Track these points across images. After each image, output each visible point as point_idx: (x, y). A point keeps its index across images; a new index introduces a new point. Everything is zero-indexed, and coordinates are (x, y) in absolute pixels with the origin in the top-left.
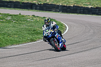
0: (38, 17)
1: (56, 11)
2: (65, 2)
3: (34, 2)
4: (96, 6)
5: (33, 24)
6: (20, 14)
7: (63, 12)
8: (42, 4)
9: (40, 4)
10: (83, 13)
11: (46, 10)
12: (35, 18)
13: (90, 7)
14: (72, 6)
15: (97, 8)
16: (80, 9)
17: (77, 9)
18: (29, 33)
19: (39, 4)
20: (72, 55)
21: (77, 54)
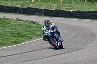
0: (21, 20)
1: (38, 15)
2: (48, 6)
3: (18, 6)
4: (78, 10)
5: (16, 27)
6: (4, 18)
7: (45, 15)
8: (26, 7)
9: (24, 8)
10: (65, 17)
11: (29, 14)
12: (18, 22)
13: (71, 11)
14: (54, 10)
15: (78, 12)
16: (62, 13)
17: (59, 13)
18: (12, 36)
19: (22, 8)
20: (54, 57)
21: (59, 56)
